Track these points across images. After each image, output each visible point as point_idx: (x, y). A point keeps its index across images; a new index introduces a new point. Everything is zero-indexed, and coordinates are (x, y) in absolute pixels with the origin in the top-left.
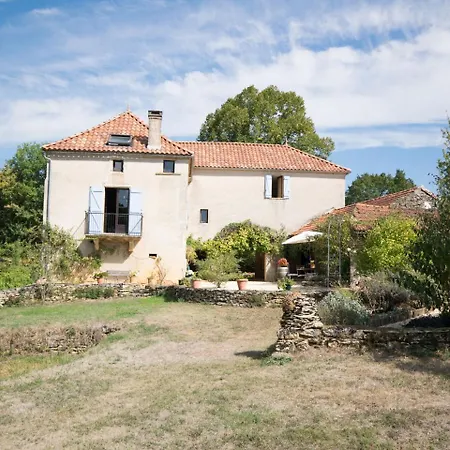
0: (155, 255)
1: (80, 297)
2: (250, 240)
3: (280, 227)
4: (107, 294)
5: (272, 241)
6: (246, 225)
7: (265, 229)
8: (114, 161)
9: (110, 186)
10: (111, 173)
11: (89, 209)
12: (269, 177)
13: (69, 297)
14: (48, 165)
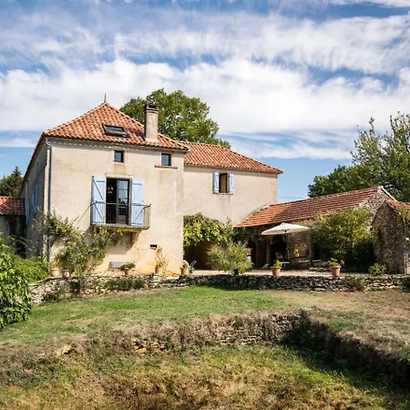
0: (156, 246)
1: (112, 290)
2: (203, 232)
3: (227, 220)
4: (139, 285)
5: (221, 233)
6: (199, 217)
7: (214, 221)
8: (116, 151)
9: (112, 176)
10: (113, 163)
11: (92, 200)
12: (217, 174)
13: (102, 290)
14: (48, 151)
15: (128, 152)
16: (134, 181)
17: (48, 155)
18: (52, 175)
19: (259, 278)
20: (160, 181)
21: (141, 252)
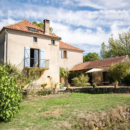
0: (49, 77)
3: (66, 68)
7: (62, 68)
8: (34, 38)
9: (33, 47)
10: (33, 42)
11: (25, 57)
12: (63, 51)
13: (35, 95)
14: (6, 35)
15: (39, 38)
16: (41, 50)
17: (6, 37)
18: (8, 46)
19: (108, 88)
20: (51, 51)
21: (44, 79)
